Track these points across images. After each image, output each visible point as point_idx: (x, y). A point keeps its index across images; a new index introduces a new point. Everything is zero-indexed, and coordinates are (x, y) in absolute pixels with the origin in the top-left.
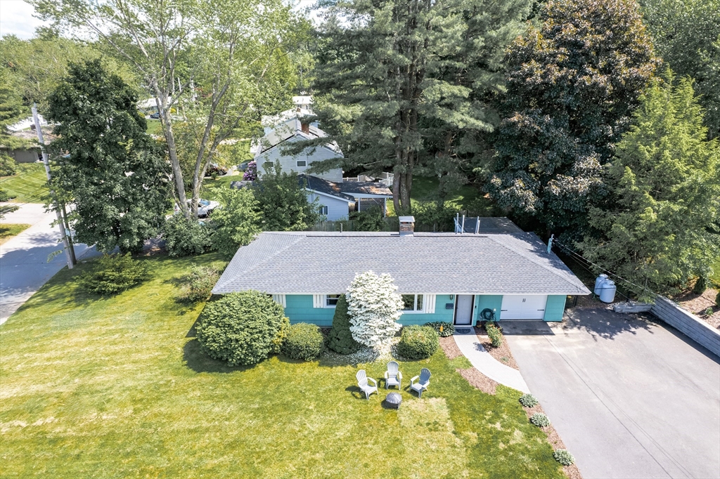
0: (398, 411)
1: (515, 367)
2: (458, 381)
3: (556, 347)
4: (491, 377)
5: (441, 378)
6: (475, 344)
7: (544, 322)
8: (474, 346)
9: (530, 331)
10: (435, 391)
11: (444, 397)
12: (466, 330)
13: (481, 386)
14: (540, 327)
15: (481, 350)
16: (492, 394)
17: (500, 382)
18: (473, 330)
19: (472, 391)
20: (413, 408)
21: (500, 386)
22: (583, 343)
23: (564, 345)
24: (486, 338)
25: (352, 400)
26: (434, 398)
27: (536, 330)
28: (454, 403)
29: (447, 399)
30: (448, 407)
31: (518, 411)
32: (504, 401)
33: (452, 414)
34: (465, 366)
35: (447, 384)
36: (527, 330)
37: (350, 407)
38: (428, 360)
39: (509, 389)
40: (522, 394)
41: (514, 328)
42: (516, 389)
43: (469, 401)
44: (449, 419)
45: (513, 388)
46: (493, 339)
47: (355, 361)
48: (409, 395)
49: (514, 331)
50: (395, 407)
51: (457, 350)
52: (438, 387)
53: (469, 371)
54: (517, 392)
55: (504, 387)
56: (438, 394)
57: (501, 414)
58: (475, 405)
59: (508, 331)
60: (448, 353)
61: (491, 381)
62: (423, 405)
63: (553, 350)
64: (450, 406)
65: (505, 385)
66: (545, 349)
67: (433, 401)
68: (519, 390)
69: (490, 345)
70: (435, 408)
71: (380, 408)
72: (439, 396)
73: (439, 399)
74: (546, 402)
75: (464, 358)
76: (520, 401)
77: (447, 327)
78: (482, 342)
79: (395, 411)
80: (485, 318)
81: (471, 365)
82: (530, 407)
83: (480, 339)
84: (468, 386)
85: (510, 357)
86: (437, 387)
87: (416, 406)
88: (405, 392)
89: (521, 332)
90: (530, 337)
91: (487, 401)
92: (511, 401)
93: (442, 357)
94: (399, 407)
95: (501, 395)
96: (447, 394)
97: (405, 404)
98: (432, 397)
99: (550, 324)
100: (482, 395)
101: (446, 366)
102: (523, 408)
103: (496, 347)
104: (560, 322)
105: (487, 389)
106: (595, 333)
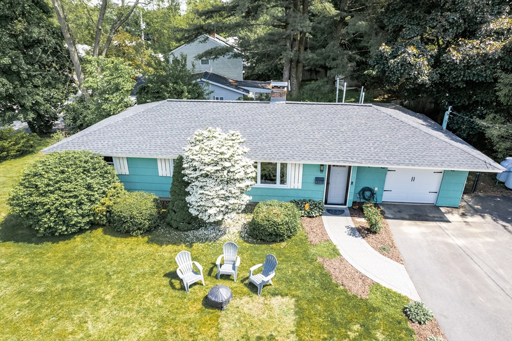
0: (223, 312)
1: (399, 259)
2: (317, 274)
3: (453, 237)
4: (363, 272)
5: (296, 269)
6: (348, 227)
7: (436, 207)
8: (346, 230)
9: (419, 216)
10: (283, 287)
11: (294, 296)
12: (339, 211)
13: (349, 284)
14: (431, 213)
15: (354, 235)
16: (364, 297)
17: (376, 280)
18: (348, 212)
19: (334, 291)
20: (246, 310)
21: (376, 286)
22: (491, 235)
23: (465, 235)
24: (362, 222)
25: (166, 290)
26: (279, 297)
27: (426, 215)
28: (305, 306)
29: (298, 299)
30: (296, 313)
31: (401, 329)
32: (380, 310)
33: (299, 325)
34: (330, 254)
35: (303, 278)
36: (415, 215)
37: (159, 301)
38: (284, 244)
39: (389, 291)
40: (408, 300)
41: (399, 212)
42: (399, 292)
43: (328, 306)
44: (292, 332)
45: (394, 290)
46: (371, 222)
47: (192, 239)
48: (246, 289)
49: (398, 215)
50: (219, 306)
51: (324, 233)
52: (289, 282)
53: (336, 262)
54: (400, 296)
55: (381, 287)
56: (286, 291)
57: (373, 332)
58: (336, 313)
59: (392, 214)
60: (311, 237)
61: (363, 278)
62: (261, 306)
63: (450, 241)
64: (299, 311)
65: (383, 284)
66: (439, 238)
67: (276, 301)
68: (404, 294)
69: (368, 230)
70: (276, 312)
71: (199, 305)
72: (287, 295)
73: (286, 299)
74: (445, 317)
75: (331, 243)
76: (406, 313)
77: (315, 205)
78: (357, 226)
79: (218, 312)
80: (364, 198)
81: (339, 254)
82: (420, 323)
83: (355, 222)
84: (330, 283)
85: (393, 246)
86: (287, 282)
87: (251, 306)
88: (242, 285)
89: (407, 217)
90: (419, 223)
91: (354, 307)
92: (391, 311)
93: (304, 241)
94: (225, 307)
95: (376, 300)
96: (298, 293)
97: (235, 302)
98: (277, 295)
99: (443, 210)
100: (348, 297)
101: (306, 253)
102: (410, 325)
103: (375, 233)
104: (457, 208)
105: (356, 289)
106: (504, 224)
